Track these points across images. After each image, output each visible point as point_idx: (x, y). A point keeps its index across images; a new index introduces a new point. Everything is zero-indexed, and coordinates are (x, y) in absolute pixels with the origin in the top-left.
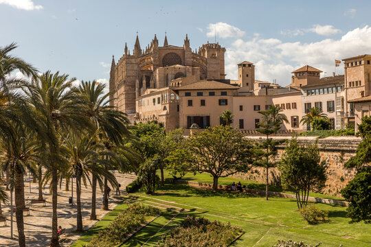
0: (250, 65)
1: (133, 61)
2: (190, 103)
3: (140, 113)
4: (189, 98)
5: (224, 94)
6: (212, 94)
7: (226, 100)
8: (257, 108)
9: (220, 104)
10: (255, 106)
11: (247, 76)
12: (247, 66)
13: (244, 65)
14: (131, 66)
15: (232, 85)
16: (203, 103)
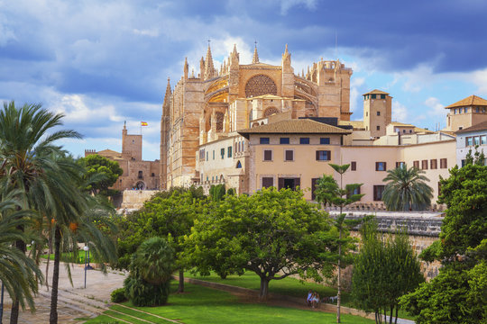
0: (383, 96)
1: (197, 87)
2: (268, 156)
3: (202, 172)
4: (267, 147)
5: (325, 141)
6: (305, 141)
7: (329, 152)
8: (381, 167)
9: (318, 159)
10: (377, 164)
11: (379, 113)
12: (379, 97)
13: (374, 96)
14: (193, 94)
15: (340, 127)
16: (289, 156)
